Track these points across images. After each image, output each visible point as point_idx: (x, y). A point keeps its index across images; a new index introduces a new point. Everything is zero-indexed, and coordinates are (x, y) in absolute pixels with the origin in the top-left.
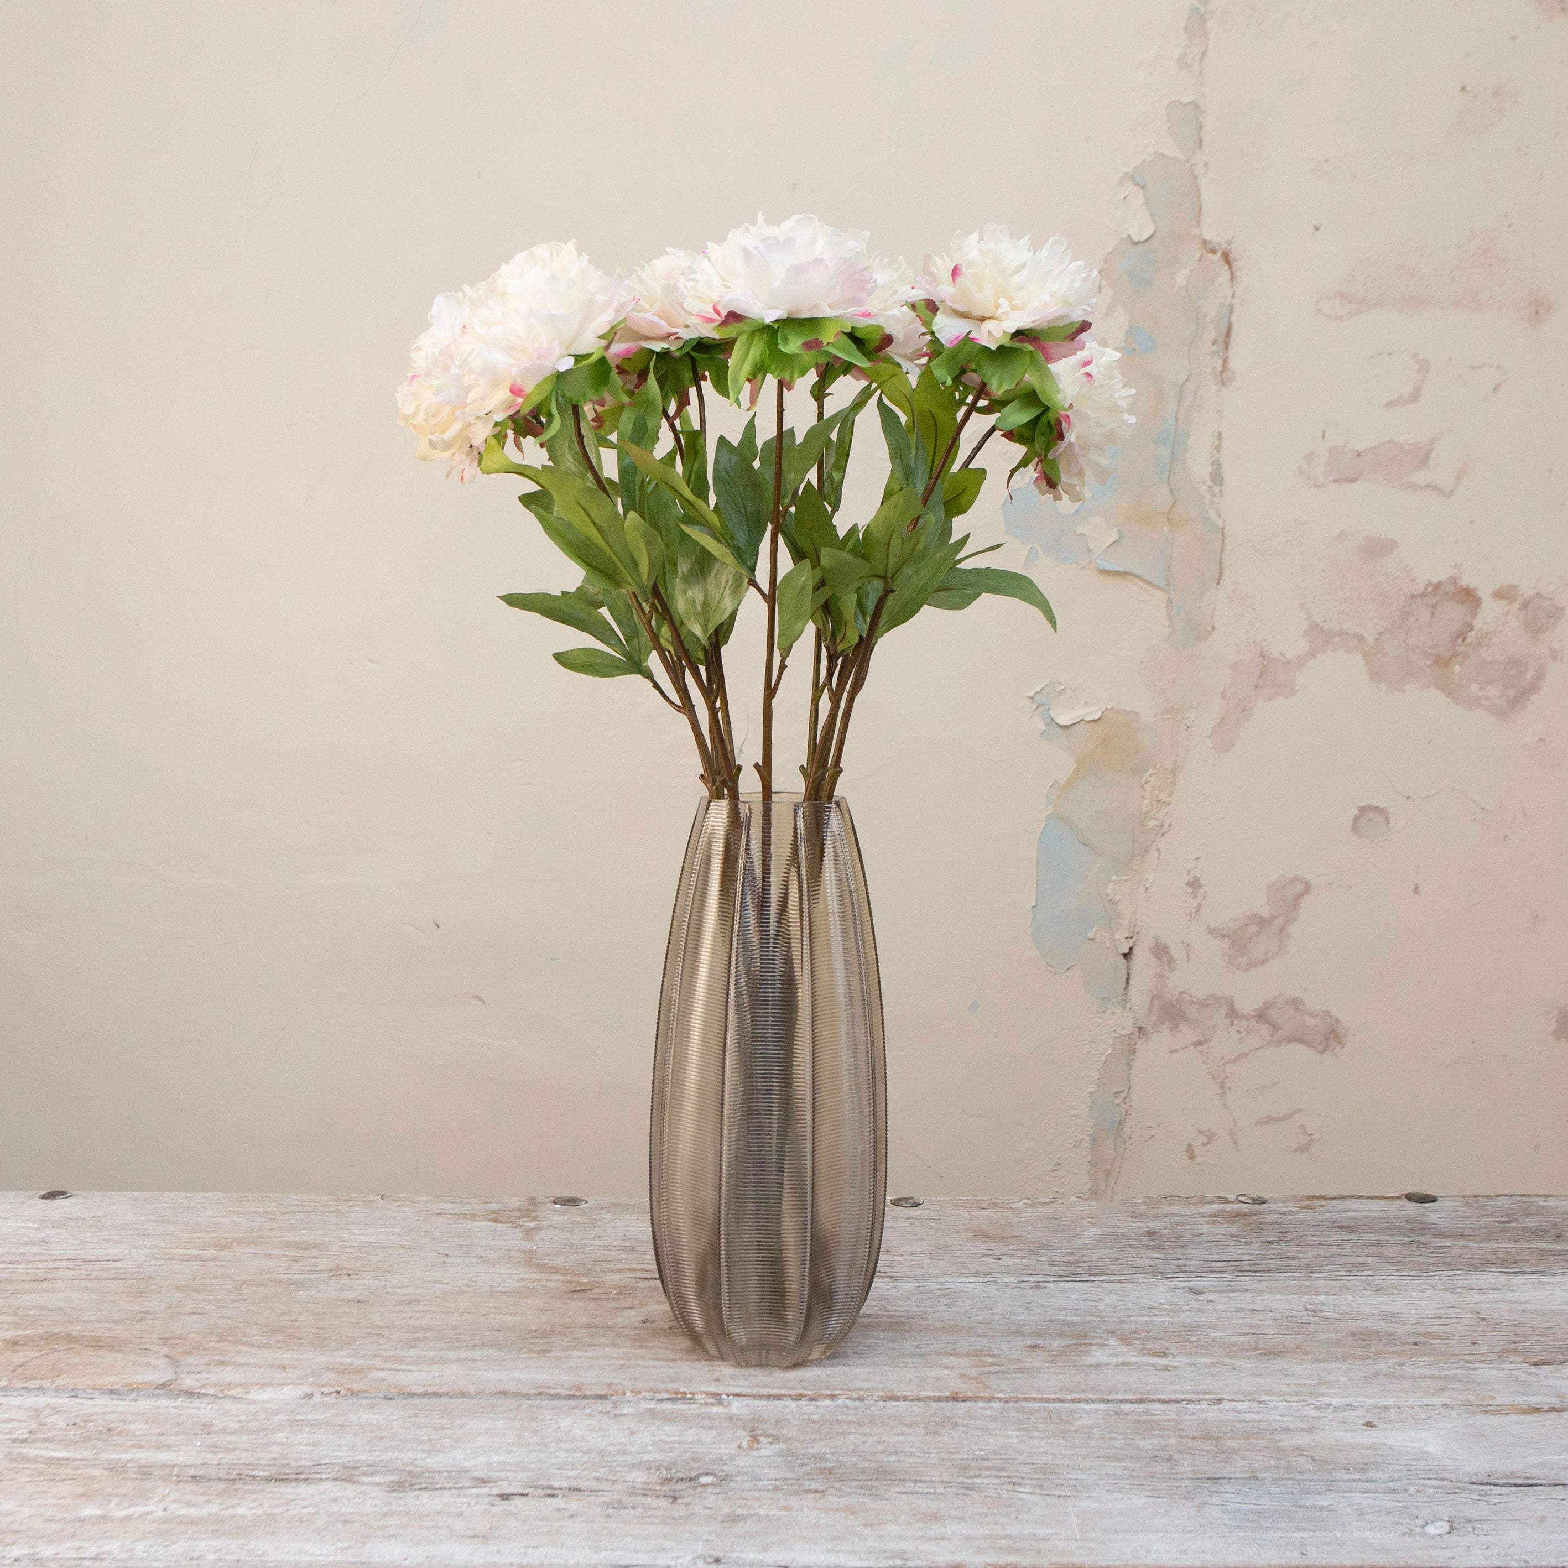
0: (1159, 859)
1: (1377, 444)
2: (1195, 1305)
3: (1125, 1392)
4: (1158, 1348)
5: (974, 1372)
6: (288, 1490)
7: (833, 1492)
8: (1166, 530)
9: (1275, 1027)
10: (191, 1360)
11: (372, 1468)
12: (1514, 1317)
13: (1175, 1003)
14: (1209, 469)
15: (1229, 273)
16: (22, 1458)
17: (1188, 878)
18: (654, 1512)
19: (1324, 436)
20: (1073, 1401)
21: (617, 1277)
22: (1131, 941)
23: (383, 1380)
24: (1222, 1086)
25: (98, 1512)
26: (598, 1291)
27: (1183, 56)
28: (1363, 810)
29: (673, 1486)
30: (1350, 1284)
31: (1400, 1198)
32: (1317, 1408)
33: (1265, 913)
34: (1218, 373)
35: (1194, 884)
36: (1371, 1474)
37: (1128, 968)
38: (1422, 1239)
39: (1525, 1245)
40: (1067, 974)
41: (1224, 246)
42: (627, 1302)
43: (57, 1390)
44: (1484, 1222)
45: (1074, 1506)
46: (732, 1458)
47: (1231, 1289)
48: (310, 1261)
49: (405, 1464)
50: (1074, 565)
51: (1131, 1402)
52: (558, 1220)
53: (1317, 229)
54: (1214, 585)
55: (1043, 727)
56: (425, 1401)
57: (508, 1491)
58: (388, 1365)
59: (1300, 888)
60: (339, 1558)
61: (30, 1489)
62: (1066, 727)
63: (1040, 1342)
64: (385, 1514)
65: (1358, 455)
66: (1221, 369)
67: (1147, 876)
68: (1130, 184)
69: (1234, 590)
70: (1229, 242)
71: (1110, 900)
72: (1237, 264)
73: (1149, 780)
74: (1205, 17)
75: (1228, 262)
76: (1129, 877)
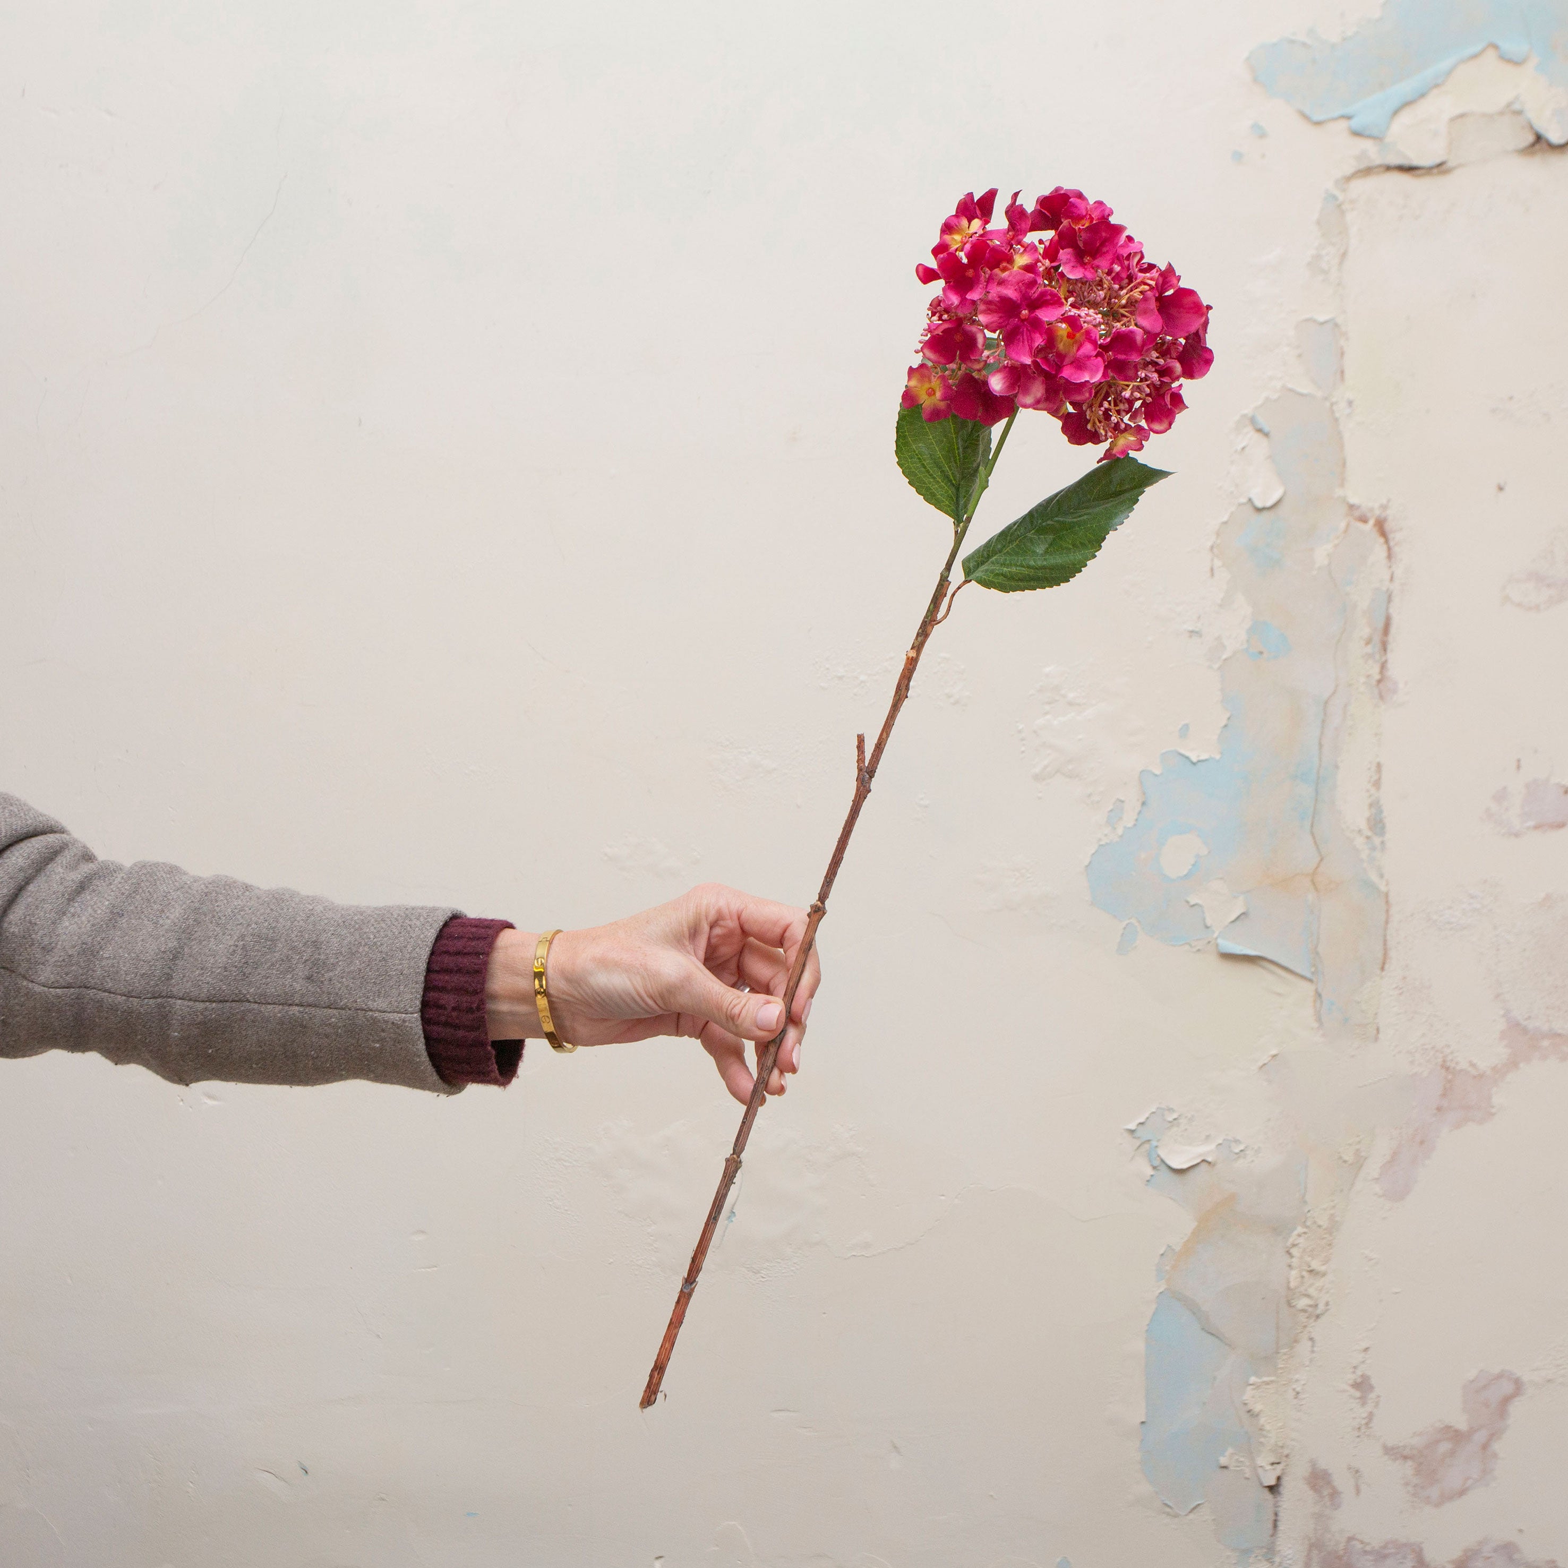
0: (1313, 1352)
8: (1310, 897)
13: (1341, 1553)
14: (1367, 814)
15: (1385, 547)
17: (1353, 1377)
19: (1519, 767)
22: (1278, 1470)
27: (1318, 257)
33: (1462, 1425)
34: (1374, 683)
35: (1363, 1386)
37: (1276, 1506)
40: (1192, 1516)
41: (1378, 512)
50: (1187, 947)
53: (1501, 489)
54: (1379, 972)
55: (1150, 1171)
59: (1508, 1388)
62: (1181, 1171)
65: (1566, 792)
66: (1377, 677)
67: (1297, 1376)
68: (1249, 430)
69: (1404, 978)
70: (1384, 507)
71: (1249, 1411)
72: (1396, 537)
73: (1297, 1243)
74: (1343, 207)
75: (1383, 533)
76: (1273, 1378)
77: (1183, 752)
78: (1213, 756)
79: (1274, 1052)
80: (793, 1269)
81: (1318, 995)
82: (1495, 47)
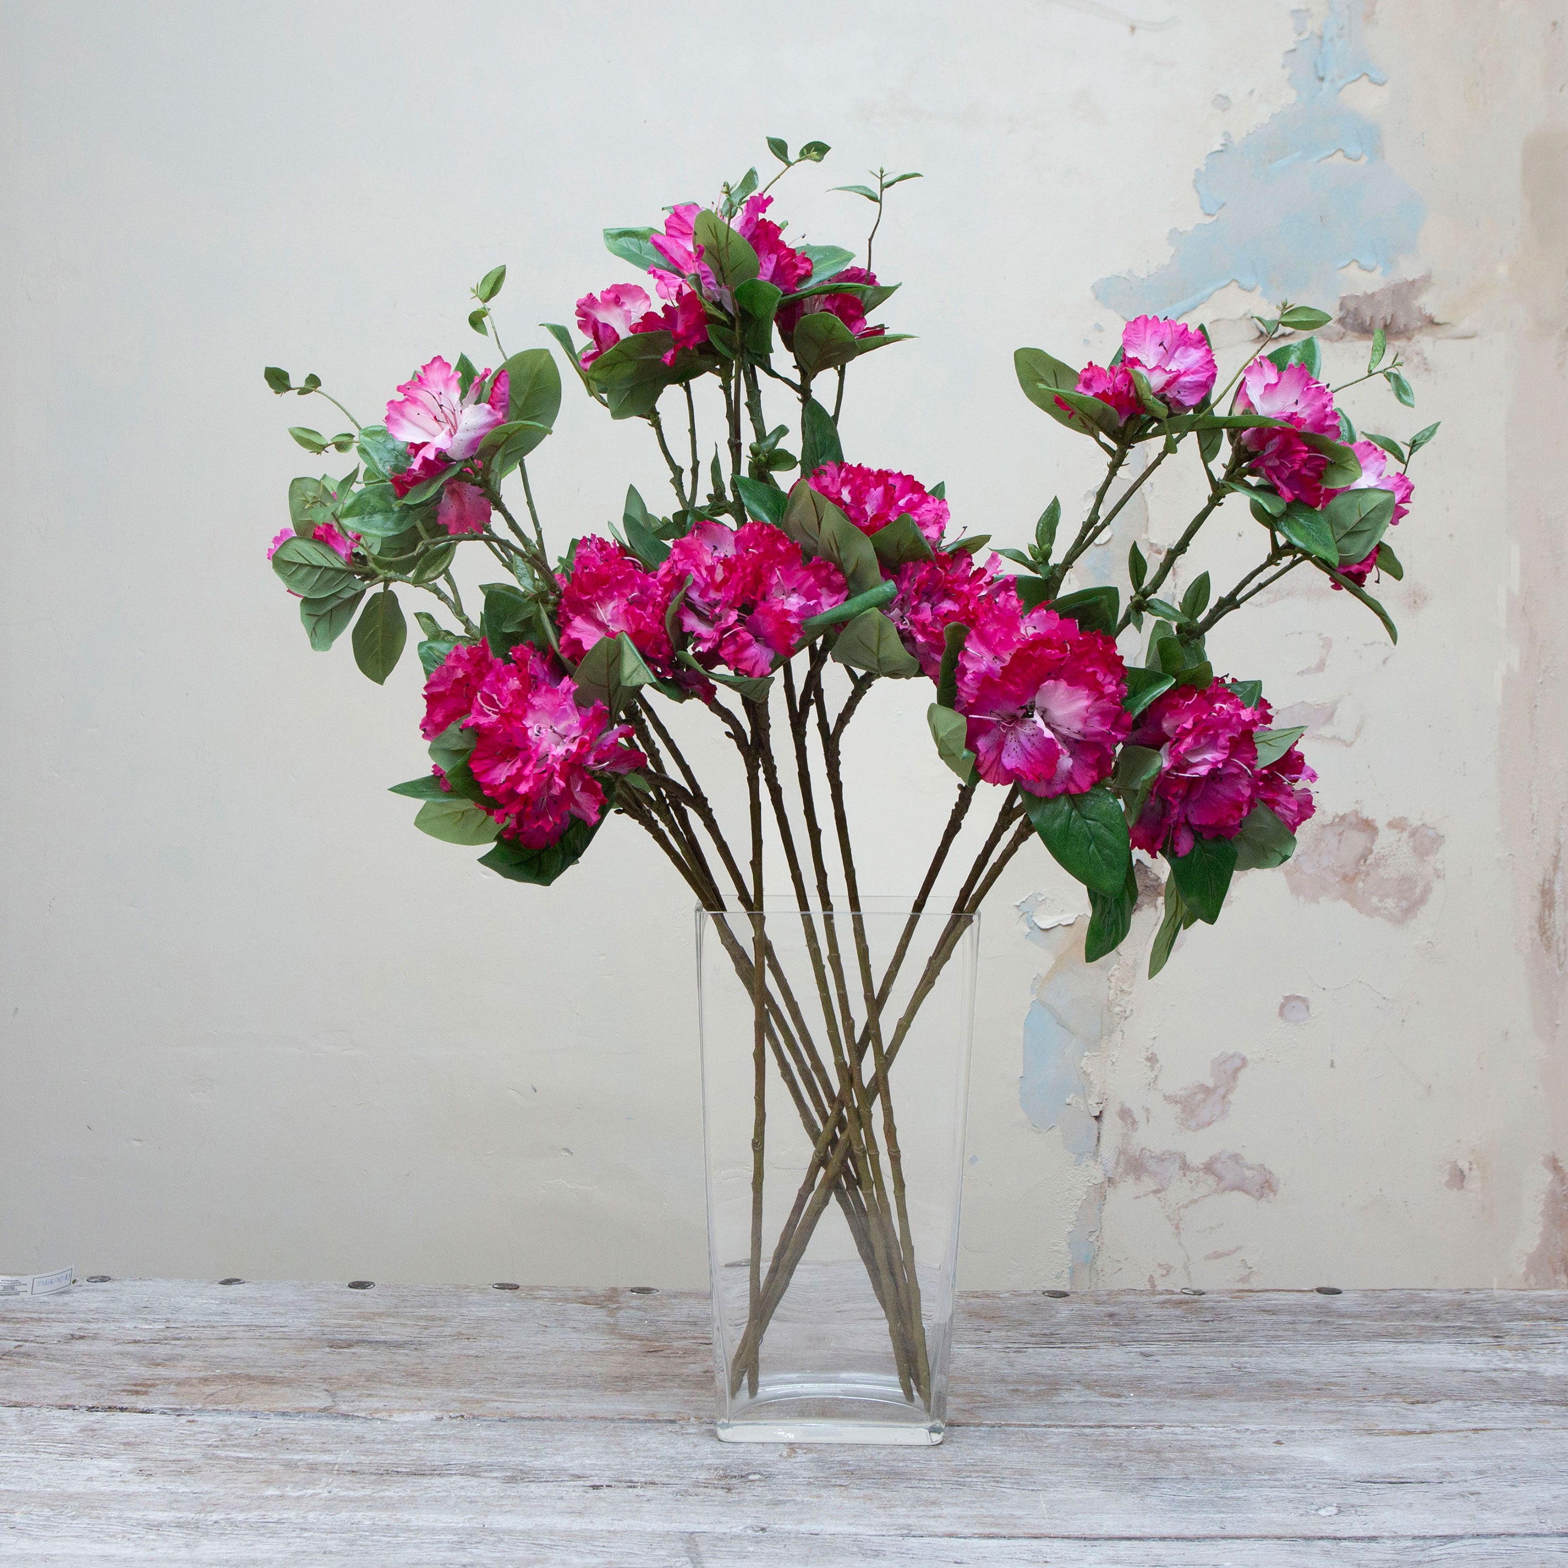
0: (1123, 1038)
1: (1292, 704)
2: (1145, 1363)
3: (1086, 1420)
4: (1114, 1391)
5: (967, 1407)
6: (425, 1481)
7: (855, 1486)
9: (1220, 1178)
10: (345, 1393)
11: (491, 1467)
12: (1398, 1371)
13: (1138, 1157)
16: (218, 1458)
17: (1147, 1054)
18: (714, 1498)
20: (1045, 1426)
21: (684, 1342)
22: (1101, 1107)
23: (498, 1408)
24: (1177, 1228)
25: (277, 1493)
26: (668, 1351)
28: (1287, 999)
29: (728, 1481)
30: (1269, 1350)
31: (1312, 1291)
32: (1237, 1431)
33: (1210, 1083)
35: (1152, 1059)
36: (1278, 1476)
37: (1099, 1128)
38: (1329, 1319)
39: (1410, 1323)
40: (1049, 1133)
42: (691, 1359)
43: (241, 1412)
44: (1378, 1307)
45: (1043, 1497)
46: (775, 1463)
47: (1174, 1353)
48: (437, 1329)
49: (517, 1465)
51: (1091, 1427)
52: (635, 1303)
53: (1240, 535)
55: (1028, 930)
56: (531, 1423)
57: (598, 1484)
58: (501, 1399)
59: (1238, 1063)
60: (467, 1525)
61: (223, 1477)
62: (1046, 930)
63: (1020, 1388)
64: (502, 1497)
65: (1277, 713)
67: (1113, 1053)
71: (1084, 1072)
73: (1114, 974)
76: (1098, 1053)
82: (1237, 281)
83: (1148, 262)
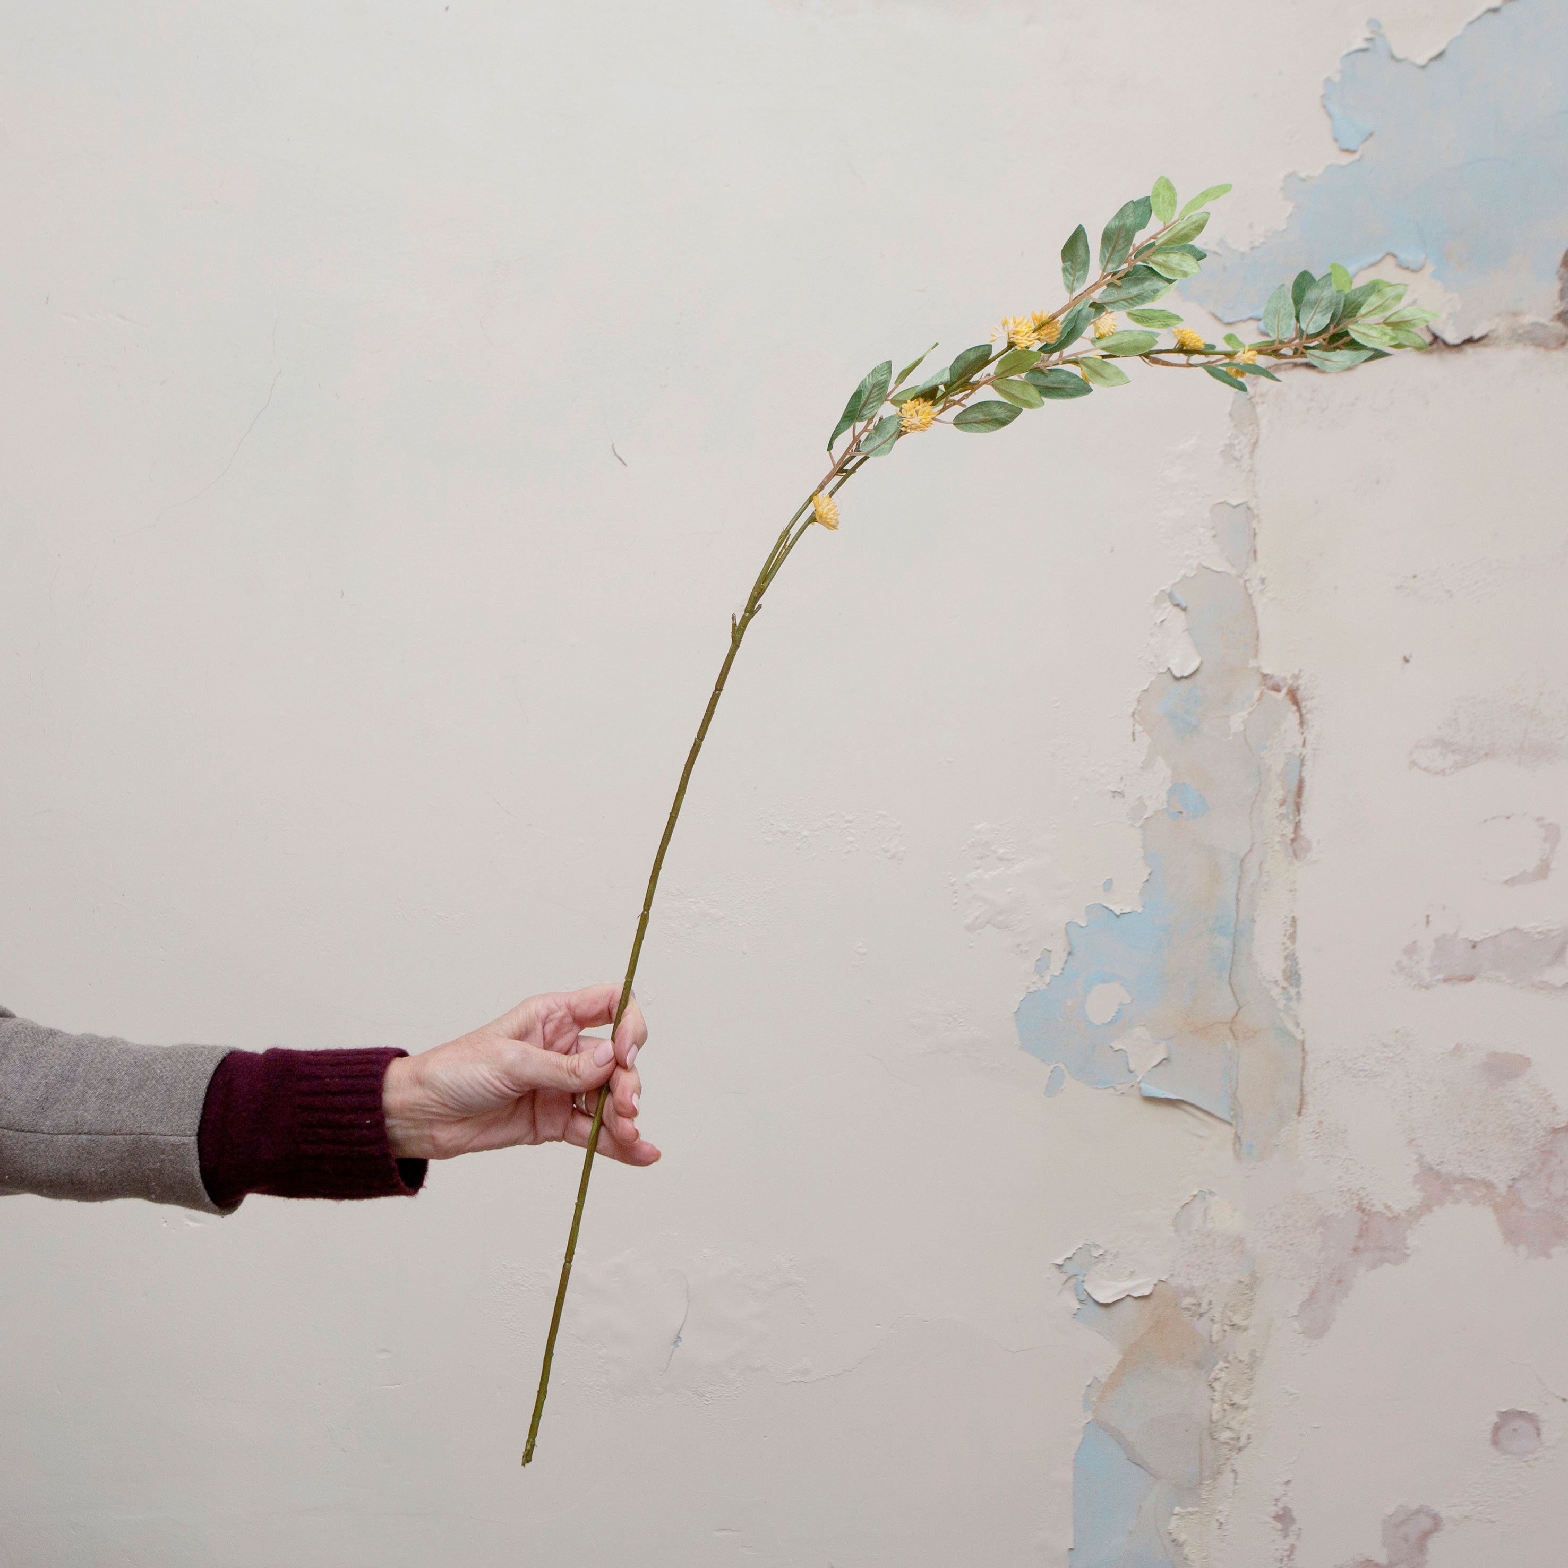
0: (1236, 1483)
1: (1498, 932)
8: (1229, 1044)
14: (1283, 966)
15: (1297, 714)
17: (1275, 1509)
19: (1428, 922)
27: (1232, 445)
28: (1506, 1416)
33: (1382, 1557)
34: (1289, 842)
35: (1284, 1518)
41: (1290, 682)
50: (1112, 1090)
53: (1406, 660)
54: (1296, 1116)
55: (1077, 1305)
59: (1426, 1523)
62: (1106, 1306)
65: (1474, 947)
66: (1292, 836)
67: (1221, 1507)
68: (1168, 605)
69: (1321, 1123)
70: (1296, 677)
71: (1173, 1541)
72: (1307, 705)
73: (1220, 1376)
74: (1254, 400)
75: (1296, 702)
76: (1197, 1509)
77: (1105, 904)
78: (1135, 909)
79: (1195, 1192)
80: (736, 1393)
81: (1238, 1138)
82: (1394, 256)
83: (1251, 226)
